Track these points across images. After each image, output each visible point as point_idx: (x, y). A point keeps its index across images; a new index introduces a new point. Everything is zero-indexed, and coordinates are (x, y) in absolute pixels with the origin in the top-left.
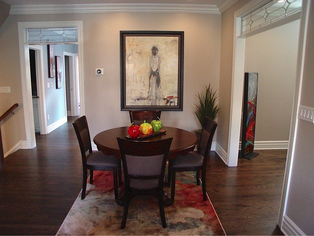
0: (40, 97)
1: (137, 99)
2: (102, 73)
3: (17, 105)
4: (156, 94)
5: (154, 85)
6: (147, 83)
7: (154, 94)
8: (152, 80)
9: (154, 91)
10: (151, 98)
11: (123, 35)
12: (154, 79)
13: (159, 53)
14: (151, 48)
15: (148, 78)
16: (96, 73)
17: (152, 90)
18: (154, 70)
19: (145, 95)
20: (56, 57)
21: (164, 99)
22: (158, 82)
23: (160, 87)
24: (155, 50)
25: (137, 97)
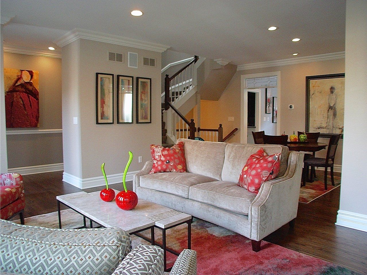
0: (257, 127)
1: (318, 128)
2: (293, 107)
3: (237, 129)
4: (333, 124)
5: (331, 117)
6: (326, 115)
7: (331, 124)
8: (330, 113)
9: (331, 122)
10: (329, 127)
11: (308, 79)
12: (331, 112)
13: (335, 91)
14: (330, 88)
15: (326, 111)
16: (289, 108)
17: (330, 121)
18: (332, 105)
19: (324, 125)
20: (273, 98)
21: (340, 128)
22: (335, 115)
23: (336, 119)
24: (332, 89)
25: (317, 126)
